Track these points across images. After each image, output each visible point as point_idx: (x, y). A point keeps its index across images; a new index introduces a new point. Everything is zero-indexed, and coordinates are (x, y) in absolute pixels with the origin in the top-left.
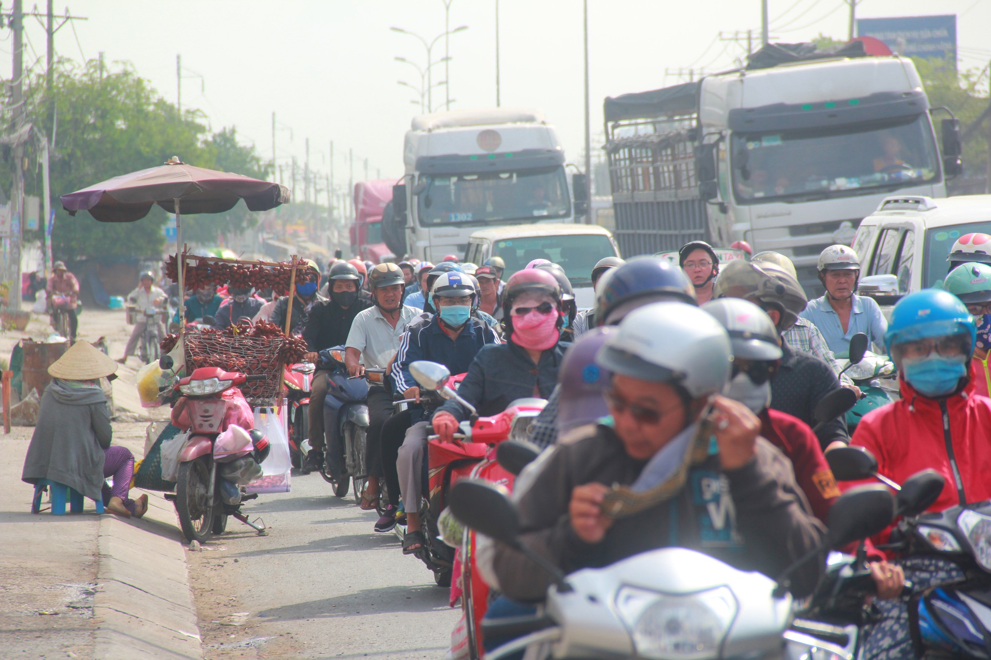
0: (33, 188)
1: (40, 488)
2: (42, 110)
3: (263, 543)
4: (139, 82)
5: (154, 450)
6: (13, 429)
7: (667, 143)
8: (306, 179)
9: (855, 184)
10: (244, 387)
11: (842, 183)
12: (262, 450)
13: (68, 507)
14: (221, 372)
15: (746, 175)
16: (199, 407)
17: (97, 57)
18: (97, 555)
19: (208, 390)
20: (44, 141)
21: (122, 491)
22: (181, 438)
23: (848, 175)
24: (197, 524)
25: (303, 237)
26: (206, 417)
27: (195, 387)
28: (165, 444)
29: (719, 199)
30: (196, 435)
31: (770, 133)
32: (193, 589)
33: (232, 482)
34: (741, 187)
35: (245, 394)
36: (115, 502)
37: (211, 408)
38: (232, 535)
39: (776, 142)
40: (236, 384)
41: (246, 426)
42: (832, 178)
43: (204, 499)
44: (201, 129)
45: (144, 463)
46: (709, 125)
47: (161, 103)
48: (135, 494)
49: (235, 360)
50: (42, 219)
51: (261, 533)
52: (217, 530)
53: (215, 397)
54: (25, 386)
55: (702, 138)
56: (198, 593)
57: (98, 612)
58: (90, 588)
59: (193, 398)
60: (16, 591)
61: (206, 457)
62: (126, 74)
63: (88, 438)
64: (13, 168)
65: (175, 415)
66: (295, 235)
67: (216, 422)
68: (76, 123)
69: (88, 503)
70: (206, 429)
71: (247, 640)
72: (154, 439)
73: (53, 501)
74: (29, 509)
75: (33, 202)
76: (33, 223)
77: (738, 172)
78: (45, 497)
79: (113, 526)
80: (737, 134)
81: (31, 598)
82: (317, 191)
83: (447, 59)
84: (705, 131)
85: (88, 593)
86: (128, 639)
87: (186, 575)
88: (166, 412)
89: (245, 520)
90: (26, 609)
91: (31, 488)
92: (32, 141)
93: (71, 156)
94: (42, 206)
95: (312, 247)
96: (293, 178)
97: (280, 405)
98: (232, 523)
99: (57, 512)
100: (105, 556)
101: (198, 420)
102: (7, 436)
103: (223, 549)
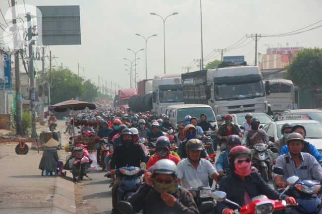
0: (47, 94)
1: (43, 171)
2: (48, 77)
3: (91, 181)
4: (70, 71)
5: (68, 162)
6: (40, 151)
7: (198, 85)
8: (106, 90)
9: (244, 96)
10: (87, 148)
11: (241, 96)
12: (91, 162)
13: (49, 174)
14: (82, 145)
15: (218, 93)
16: (77, 152)
17: (61, 65)
18: (55, 187)
19: (79, 149)
20: (49, 84)
21: (60, 170)
22: (74, 159)
23: (242, 94)
24: (77, 178)
25: (105, 102)
26: (79, 155)
27: (77, 148)
28: (70, 161)
29: (211, 99)
30: (77, 159)
31: (224, 83)
32: (75, 194)
33: (85, 169)
34: (216, 96)
35: (87, 150)
36: (59, 173)
37: (80, 153)
38: (85, 180)
39: (225, 86)
40: (85, 147)
41: (88, 157)
42: (239, 95)
43: (79, 173)
44: (83, 80)
45: (66, 164)
46: (209, 81)
47: (75, 75)
48: (64, 171)
49: (85, 142)
50: (48, 100)
51: (91, 179)
52: (81, 179)
53: (81, 150)
54: (43, 142)
55: (207, 84)
56: (76, 195)
57: (54, 202)
58: (52, 195)
59: (76, 150)
60: (36, 197)
61: (79, 163)
62: (67, 69)
63: (53, 159)
64: (42, 90)
65: (72, 154)
66: (103, 102)
67: (81, 156)
68: (56, 80)
69: (54, 173)
70: (79, 157)
71: (86, 208)
72: (68, 159)
73: (46, 172)
74: (41, 174)
75: (46, 97)
76: (46, 102)
77: (216, 93)
78: (45, 172)
79: (59, 179)
80: (215, 84)
81: (39, 198)
82: (108, 92)
83: (135, 65)
84: (208, 82)
85: (52, 197)
86: (59, 209)
87: (74, 190)
88: (70, 153)
89: (87, 177)
90: (38, 201)
91: (41, 171)
92: (46, 84)
93: (55, 87)
94: (48, 98)
95: (107, 105)
96: (103, 90)
97: (95, 151)
98: (85, 177)
99: (47, 175)
100: (57, 187)
101: (77, 155)
102: (38, 154)
103: (82, 183)
